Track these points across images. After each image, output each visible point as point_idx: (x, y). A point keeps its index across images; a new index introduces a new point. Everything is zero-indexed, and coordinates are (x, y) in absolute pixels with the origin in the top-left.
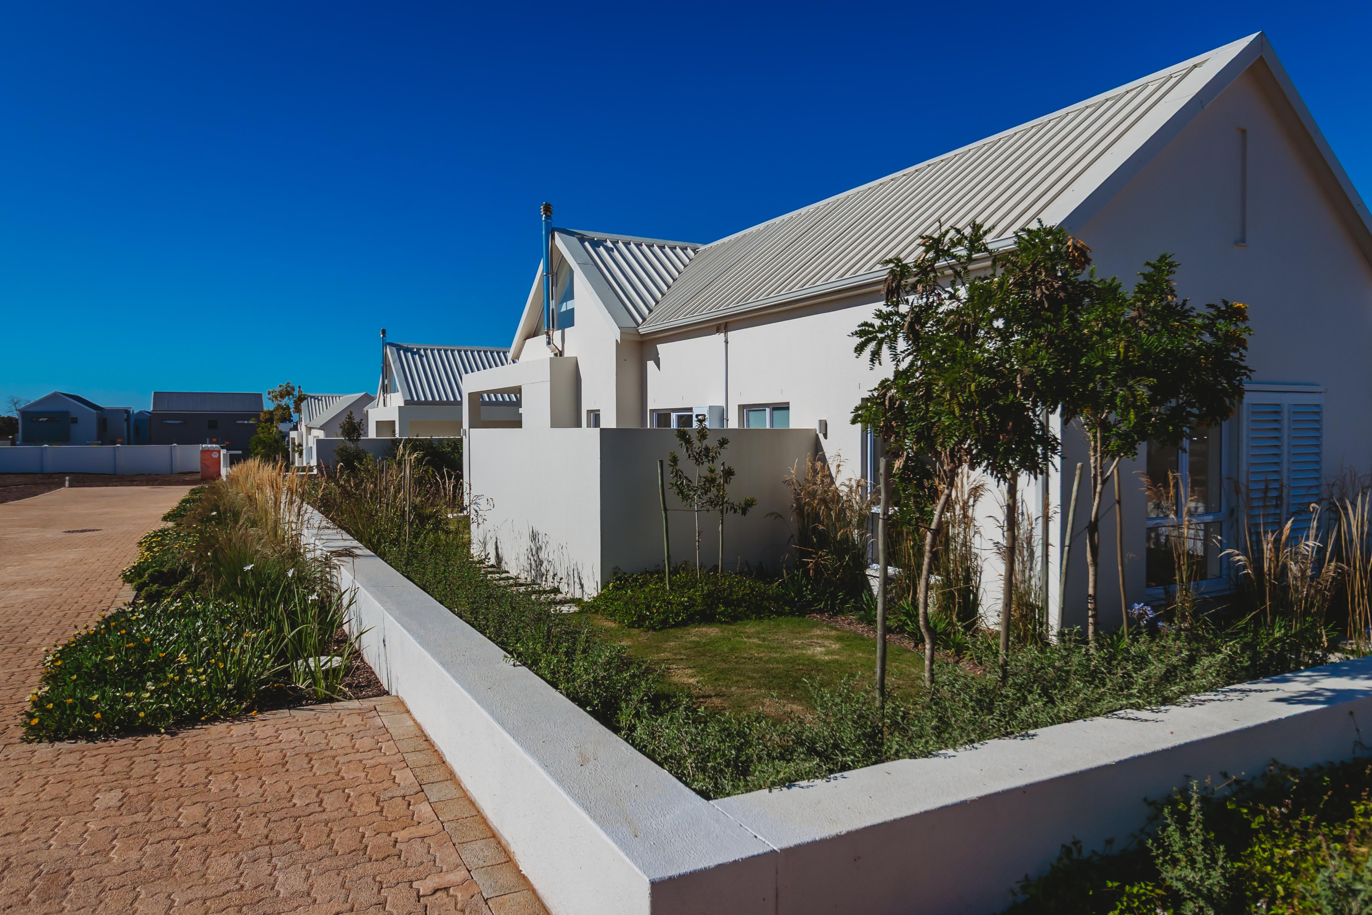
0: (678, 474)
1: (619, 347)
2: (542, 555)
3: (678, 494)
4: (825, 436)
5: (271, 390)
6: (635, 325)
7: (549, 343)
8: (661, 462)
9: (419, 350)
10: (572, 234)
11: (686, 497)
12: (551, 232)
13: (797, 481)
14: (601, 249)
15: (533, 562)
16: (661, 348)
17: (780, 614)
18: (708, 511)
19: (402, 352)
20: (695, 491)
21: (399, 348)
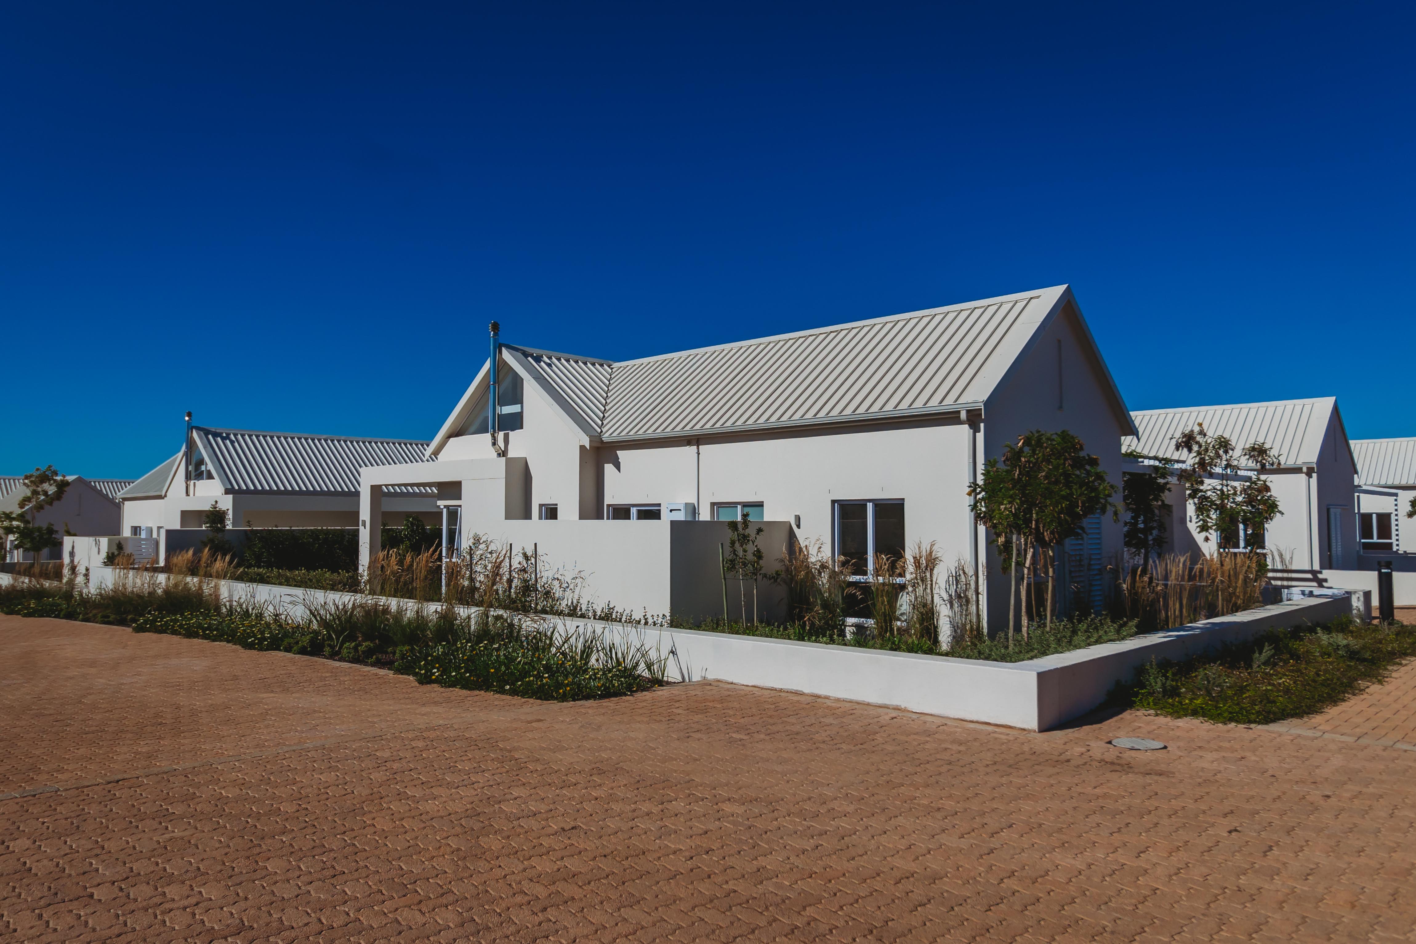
0: (735, 553)
4: (799, 526)
6: (597, 434)
7: (494, 444)
9: (228, 435)
10: (517, 350)
12: (499, 347)
14: (542, 364)
16: (622, 454)
19: (210, 437)
21: (207, 432)
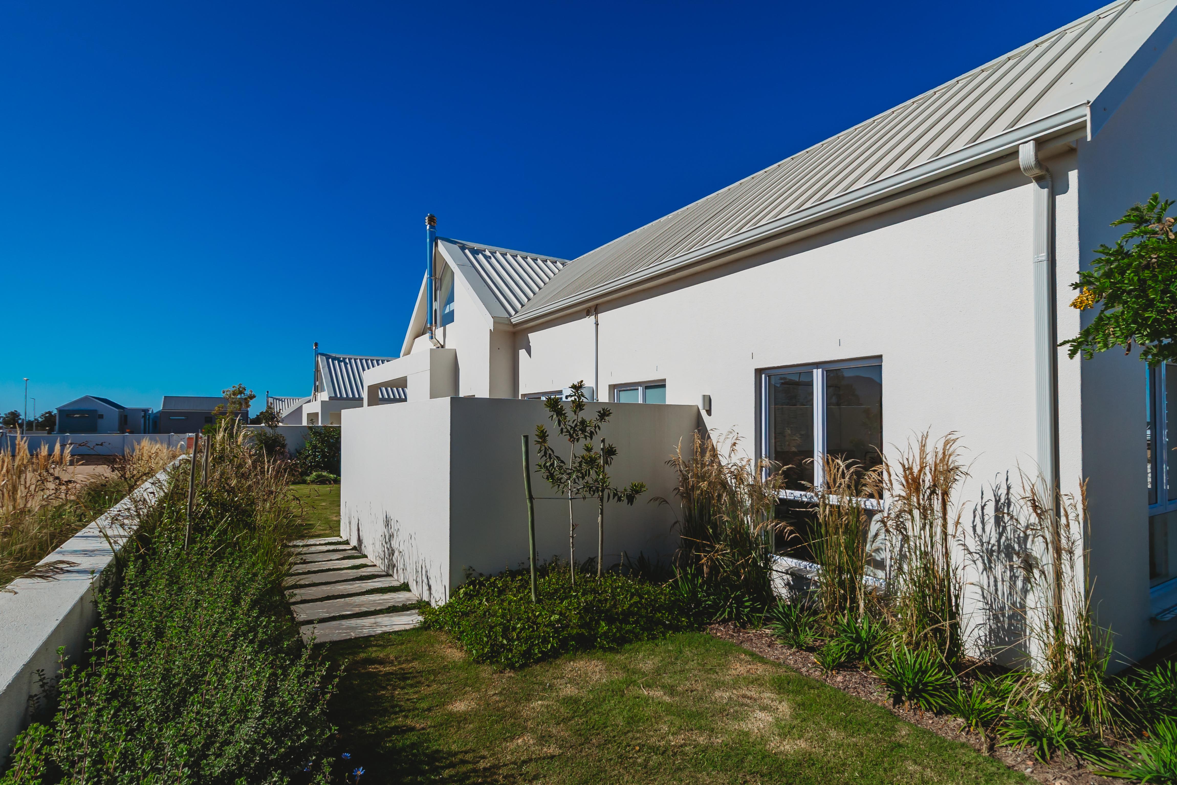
0: (547, 453)
1: (493, 334)
2: (395, 544)
3: (548, 478)
4: (709, 412)
5: (226, 390)
6: (507, 316)
7: (432, 338)
8: (526, 437)
9: (344, 359)
10: (455, 243)
11: (557, 481)
12: (434, 240)
13: (684, 462)
14: (480, 257)
15: (386, 550)
16: (531, 336)
17: (677, 629)
18: (584, 498)
19: (330, 360)
20: (568, 474)
21: (328, 357)
